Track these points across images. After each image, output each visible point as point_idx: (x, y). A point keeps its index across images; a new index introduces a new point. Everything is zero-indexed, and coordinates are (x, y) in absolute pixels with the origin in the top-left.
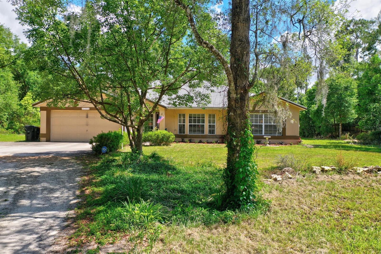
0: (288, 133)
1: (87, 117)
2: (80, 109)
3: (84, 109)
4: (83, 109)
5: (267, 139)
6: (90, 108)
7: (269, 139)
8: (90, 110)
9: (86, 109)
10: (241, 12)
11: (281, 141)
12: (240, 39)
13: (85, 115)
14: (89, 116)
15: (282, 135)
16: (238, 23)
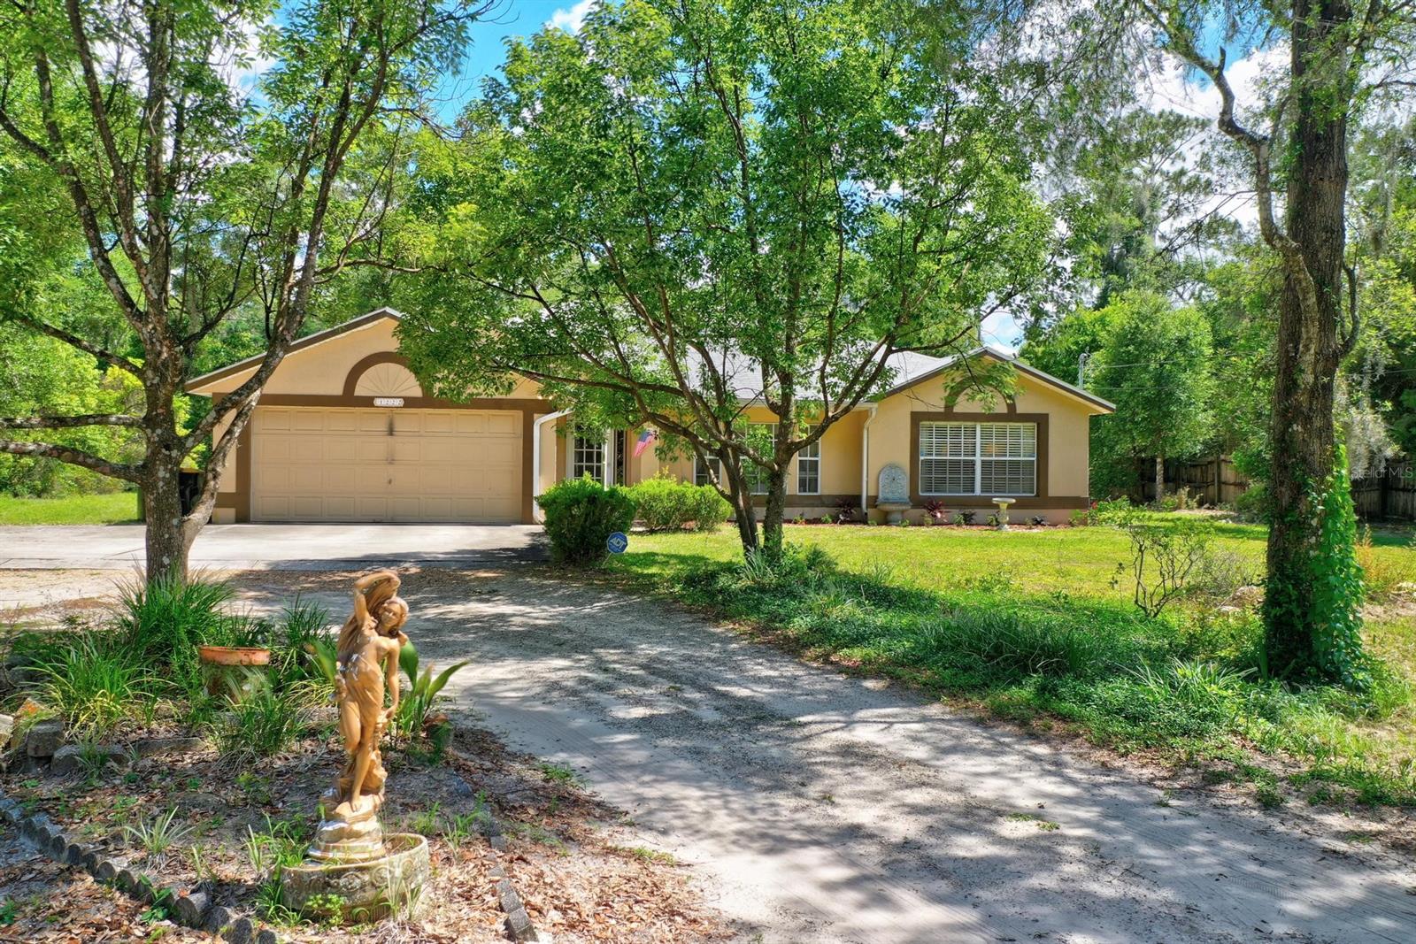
0: (1054, 490)
1: (391, 432)
2: (368, 402)
3: (384, 402)
4: (378, 402)
5: (1004, 506)
6: (405, 399)
7: (1010, 506)
8: (405, 406)
9: (391, 402)
10: (1330, 154)
11: (1037, 513)
12: (1326, 227)
13: (383, 427)
14: (398, 427)
15: (1038, 495)
16: (1320, 183)
